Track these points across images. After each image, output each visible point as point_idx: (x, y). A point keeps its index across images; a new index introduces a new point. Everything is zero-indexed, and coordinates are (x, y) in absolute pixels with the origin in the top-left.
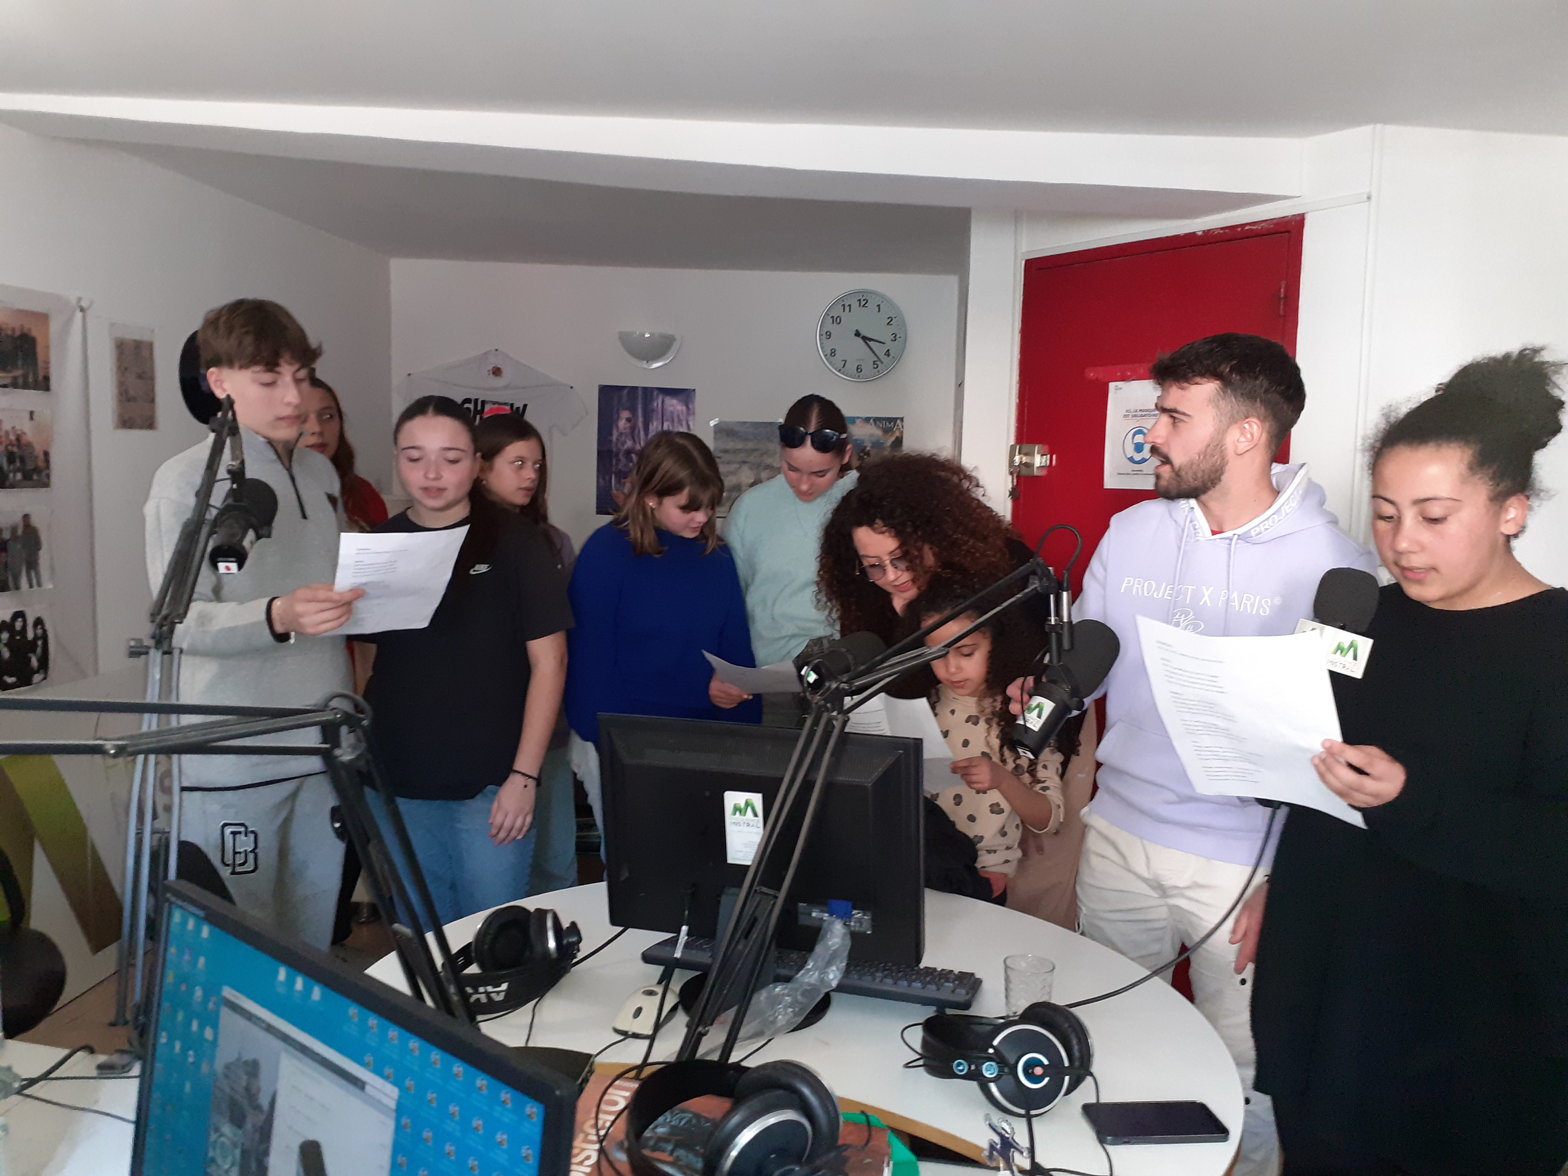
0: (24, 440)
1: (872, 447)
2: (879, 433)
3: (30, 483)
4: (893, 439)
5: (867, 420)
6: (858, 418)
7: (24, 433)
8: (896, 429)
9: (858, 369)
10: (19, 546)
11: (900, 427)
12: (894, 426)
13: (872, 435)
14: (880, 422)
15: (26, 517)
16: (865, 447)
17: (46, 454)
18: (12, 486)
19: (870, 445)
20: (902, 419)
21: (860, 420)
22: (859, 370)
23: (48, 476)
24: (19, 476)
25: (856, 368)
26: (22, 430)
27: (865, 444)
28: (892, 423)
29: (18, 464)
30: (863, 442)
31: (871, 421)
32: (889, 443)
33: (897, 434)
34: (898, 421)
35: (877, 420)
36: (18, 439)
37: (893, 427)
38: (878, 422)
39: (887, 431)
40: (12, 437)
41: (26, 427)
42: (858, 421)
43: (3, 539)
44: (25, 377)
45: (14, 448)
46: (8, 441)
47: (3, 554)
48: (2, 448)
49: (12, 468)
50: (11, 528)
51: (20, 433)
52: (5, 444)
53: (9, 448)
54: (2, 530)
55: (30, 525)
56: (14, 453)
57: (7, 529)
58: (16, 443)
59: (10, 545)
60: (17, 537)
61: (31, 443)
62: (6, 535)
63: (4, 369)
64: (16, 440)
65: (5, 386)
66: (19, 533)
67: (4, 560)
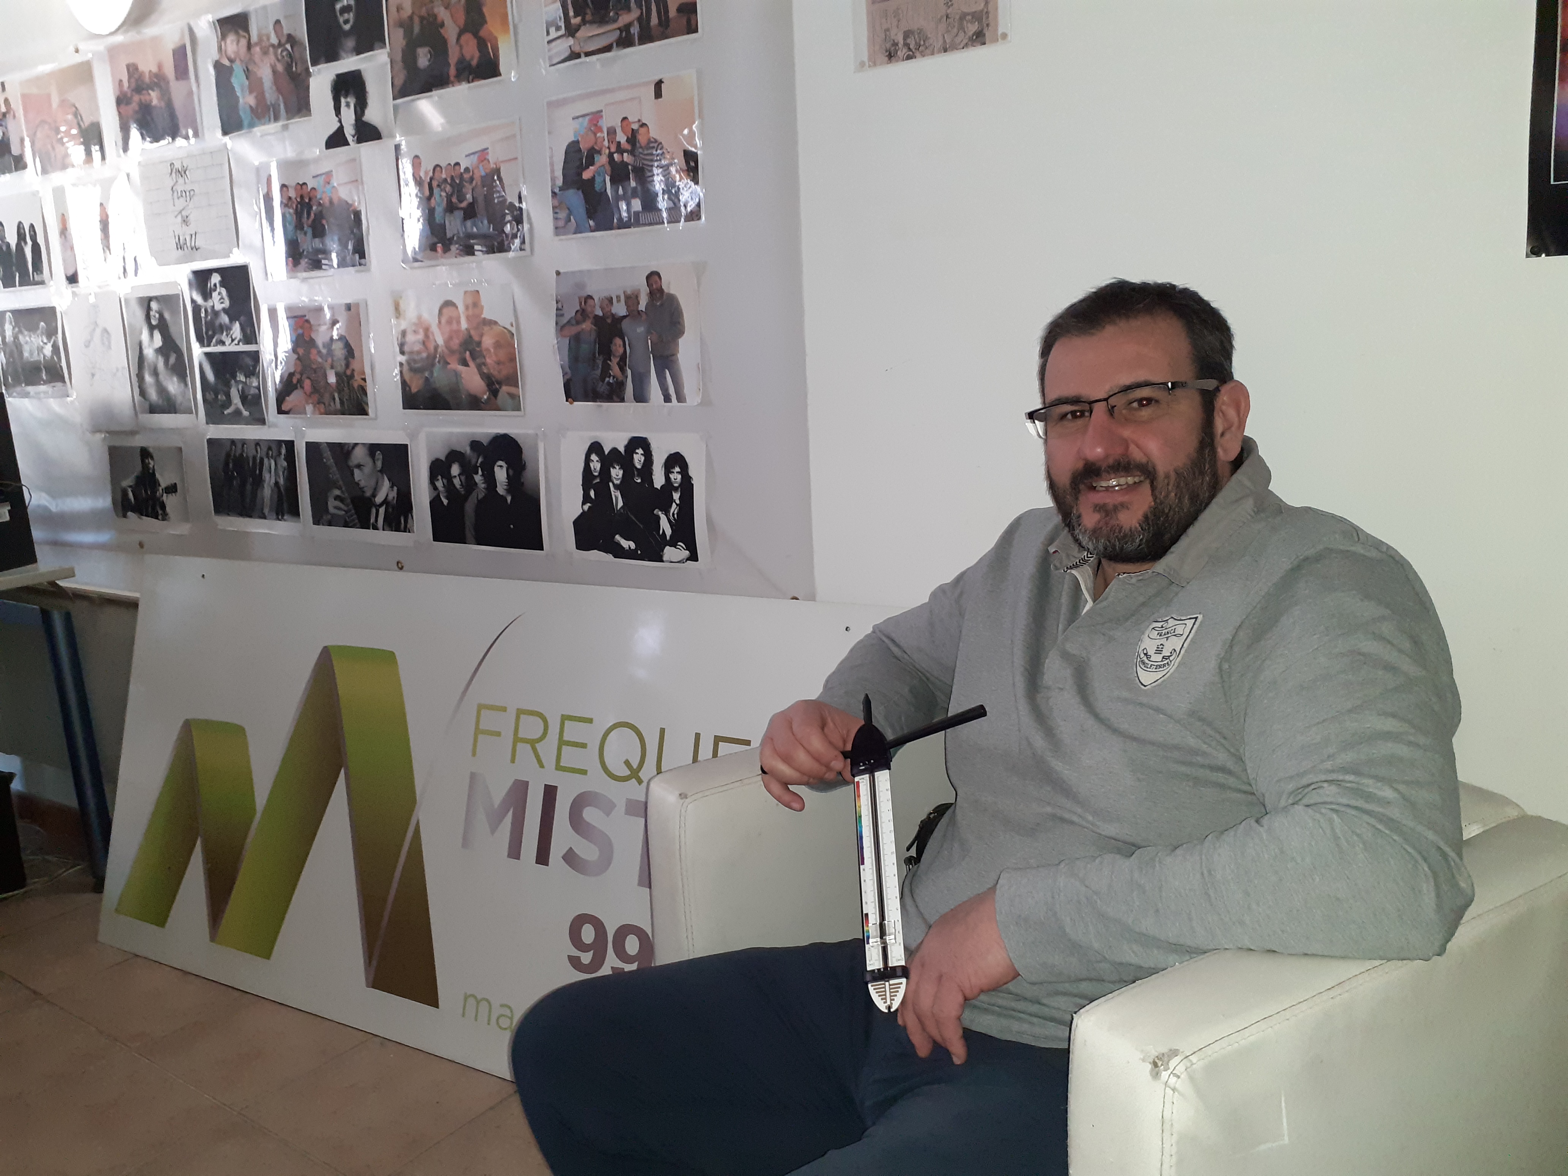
0: (643, 139)
3: (654, 216)
7: (644, 125)
10: (641, 330)
15: (653, 277)
18: (626, 224)
24: (636, 205)
26: (639, 122)
29: (633, 184)
36: (632, 138)
40: (622, 138)
41: (647, 113)
43: (613, 315)
44: (644, 21)
45: (625, 155)
46: (613, 149)
47: (618, 341)
48: (602, 160)
49: (621, 191)
50: (628, 298)
51: (635, 126)
52: (607, 151)
53: (615, 155)
54: (610, 300)
55: (661, 290)
56: (625, 165)
57: (618, 297)
58: (629, 147)
59: (625, 325)
60: (639, 313)
61: (656, 141)
62: (620, 309)
63: (601, 19)
64: (628, 141)
65: (608, 49)
66: (642, 307)
67: (621, 350)
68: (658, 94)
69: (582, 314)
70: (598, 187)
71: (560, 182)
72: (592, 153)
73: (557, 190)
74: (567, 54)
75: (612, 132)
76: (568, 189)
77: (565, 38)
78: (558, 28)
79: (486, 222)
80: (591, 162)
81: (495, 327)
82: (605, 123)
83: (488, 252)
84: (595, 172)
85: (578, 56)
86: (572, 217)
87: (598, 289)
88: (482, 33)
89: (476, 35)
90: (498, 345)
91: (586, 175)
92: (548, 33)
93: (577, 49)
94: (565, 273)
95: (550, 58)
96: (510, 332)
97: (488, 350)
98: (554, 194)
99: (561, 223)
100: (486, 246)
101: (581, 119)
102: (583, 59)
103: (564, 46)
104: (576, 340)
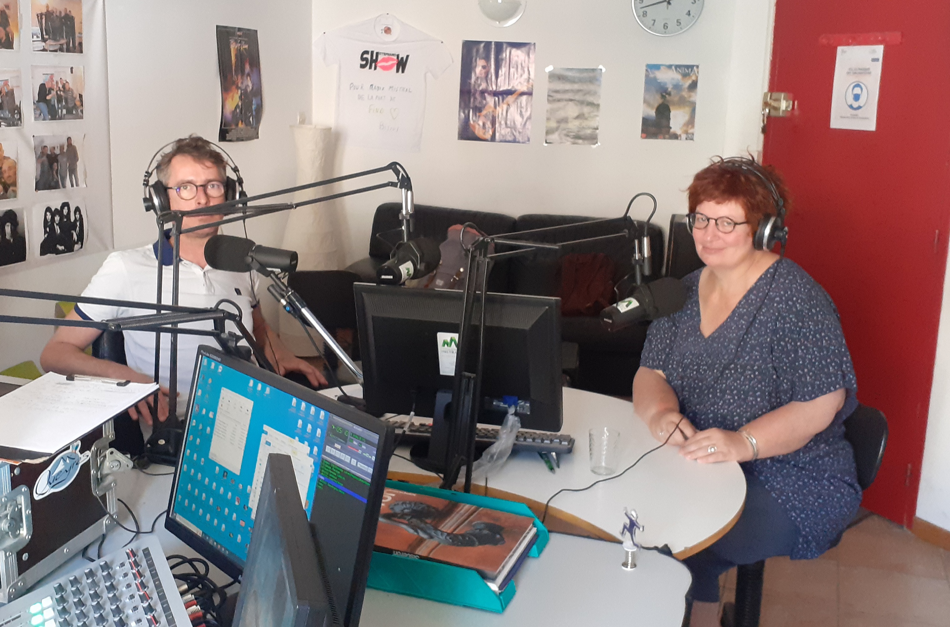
0: (67, 88)
2: (679, 77)
3: (70, 116)
4: (689, 82)
5: (670, 67)
6: (662, 65)
7: (67, 82)
8: (693, 74)
9: (664, 26)
10: (65, 159)
11: (696, 72)
12: (691, 72)
13: (673, 79)
14: (680, 69)
15: (69, 139)
16: (667, 89)
17: (81, 96)
18: (61, 118)
19: (671, 86)
20: (698, 67)
21: (664, 67)
22: (666, 27)
23: (82, 111)
24: (64, 111)
25: (663, 26)
26: (66, 80)
27: (668, 86)
28: (690, 70)
29: (64, 103)
30: (666, 84)
31: (673, 67)
32: (687, 85)
33: (694, 78)
34: (695, 68)
35: (677, 67)
36: (64, 87)
38: (678, 69)
39: (685, 75)
40: (60, 86)
41: (68, 78)
42: (662, 68)
43: (55, 154)
44: (68, 44)
45: (62, 92)
46: (58, 89)
47: (56, 164)
48: (54, 93)
49: (60, 106)
50: (60, 147)
51: (65, 82)
52: (55, 90)
53: (59, 92)
54: (54, 148)
55: (71, 144)
56: (61, 96)
57: (57, 147)
58: (62, 89)
59: (59, 158)
60: (64, 153)
61: (71, 89)
62: (57, 151)
63: (55, 39)
64: (62, 87)
65: (56, 51)
66: (65, 150)
67: (56, 168)
68: (72, 72)
69: (43, 153)
70: (52, 103)
71: (37, 99)
72: (51, 89)
73: (35, 102)
74: (42, 48)
75: (57, 83)
76: (40, 102)
77: (41, 42)
78: (38, 37)
79: (7, 112)
80: (50, 93)
81: (10, 160)
82: (55, 79)
83: (7, 126)
84: (52, 97)
85: (46, 51)
86: (42, 114)
87: (49, 143)
88: (7, 29)
89: (5, 29)
90: (10, 168)
91: (48, 98)
92: (33, 37)
93: (46, 48)
94: (37, 136)
95: (33, 48)
96: (15, 162)
97: (5, 171)
98: (34, 103)
99: (37, 116)
100: (7, 123)
101: (46, 75)
102: (48, 52)
103: (42, 45)
104: (42, 164)
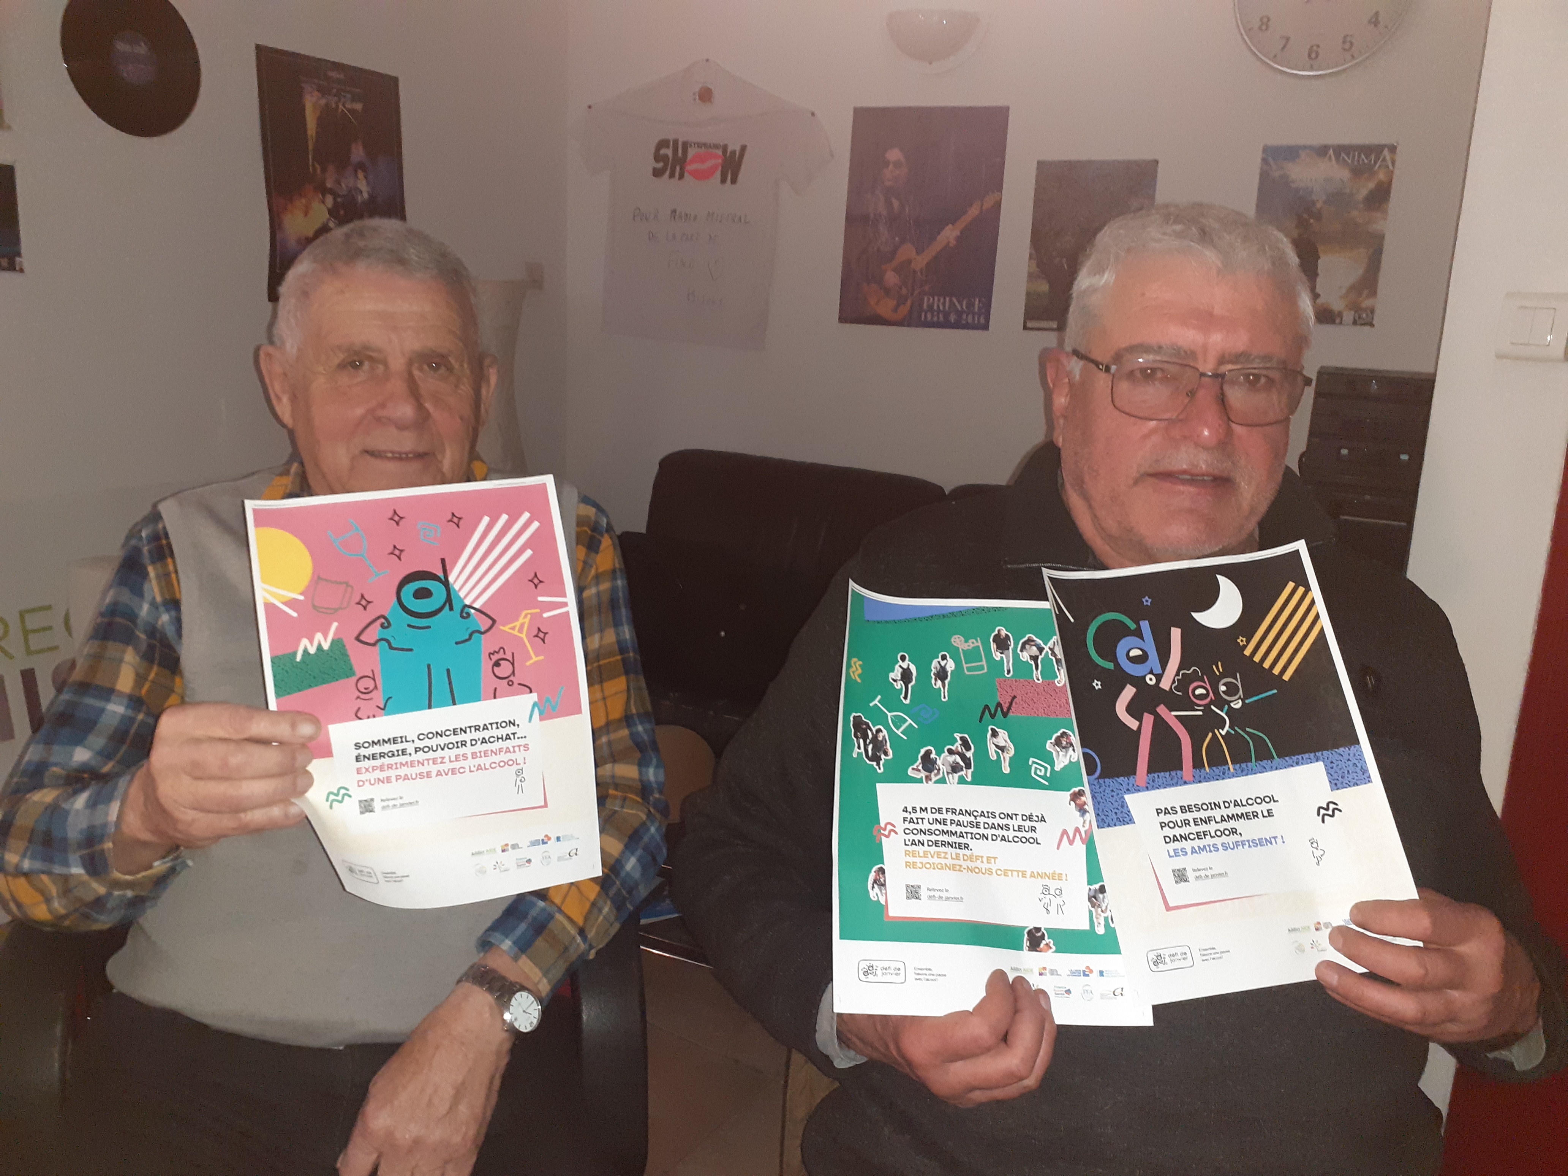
1: (1325, 202)
2: (1344, 174)
4: (1371, 185)
5: (1322, 151)
6: (1305, 147)
8: (1380, 166)
9: (1311, 54)
11: (1389, 163)
12: (1375, 163)
13: (1328, 181)
14: (1348, 154)
19: (1324, 198)
20: (1393, 149)
21: (1307, 151)
22: (1314, 57)
25: (1308, 53)
28: (1373, 156)
30: (1310, 191)
31: (1331, 151)
32: (1363, 193)
33: (1381, 176)
34: (1386, 152)
35: (1342, 151)
37: (1373, 162)
38: (1343, 155)
39: (1358, 172)
42: (1303, 154)
